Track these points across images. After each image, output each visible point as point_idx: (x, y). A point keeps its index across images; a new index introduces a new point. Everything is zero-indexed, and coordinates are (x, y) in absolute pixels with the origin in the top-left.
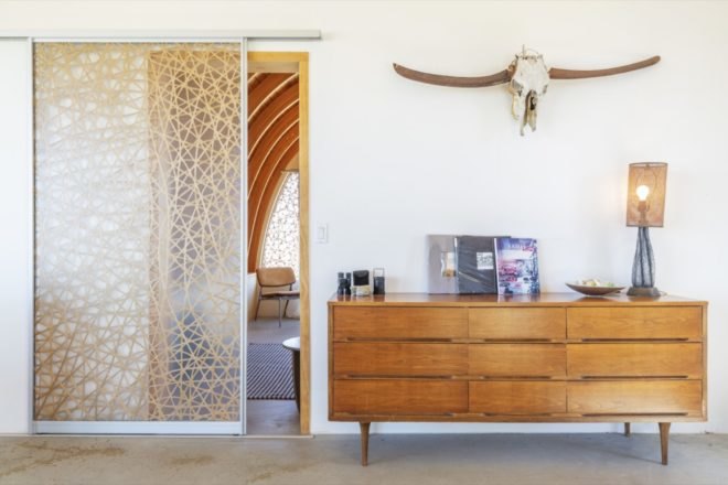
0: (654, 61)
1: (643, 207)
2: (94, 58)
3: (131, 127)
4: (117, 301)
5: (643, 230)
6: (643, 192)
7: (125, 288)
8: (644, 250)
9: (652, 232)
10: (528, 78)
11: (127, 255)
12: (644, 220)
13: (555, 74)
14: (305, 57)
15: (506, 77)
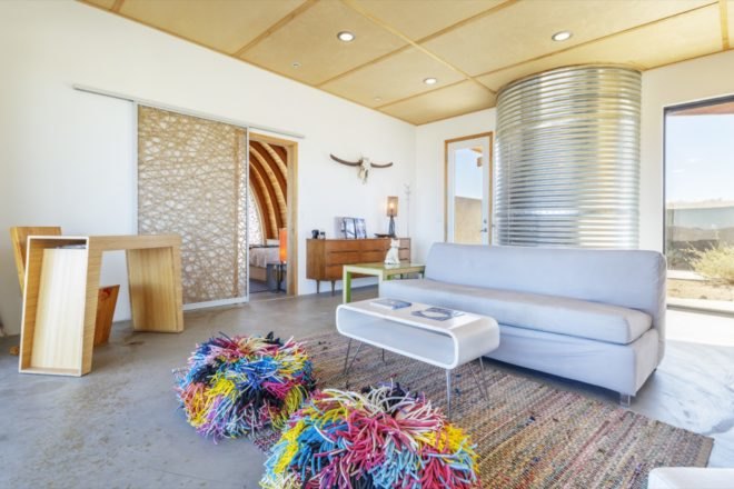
0: (390, 165)
1: (392, 210)
2: (173, 120)
3: (193, 158)
4: (185, 244)
5: (392, 217)
6: (392, 206)
7: (189, 237)
8: (392, 224)
9: (395, 218)
10: (366, 165)
11: (191, 221)
12: (392, 214)
13: (373, 166)
14: (296, 144)
15: (359, 164)
